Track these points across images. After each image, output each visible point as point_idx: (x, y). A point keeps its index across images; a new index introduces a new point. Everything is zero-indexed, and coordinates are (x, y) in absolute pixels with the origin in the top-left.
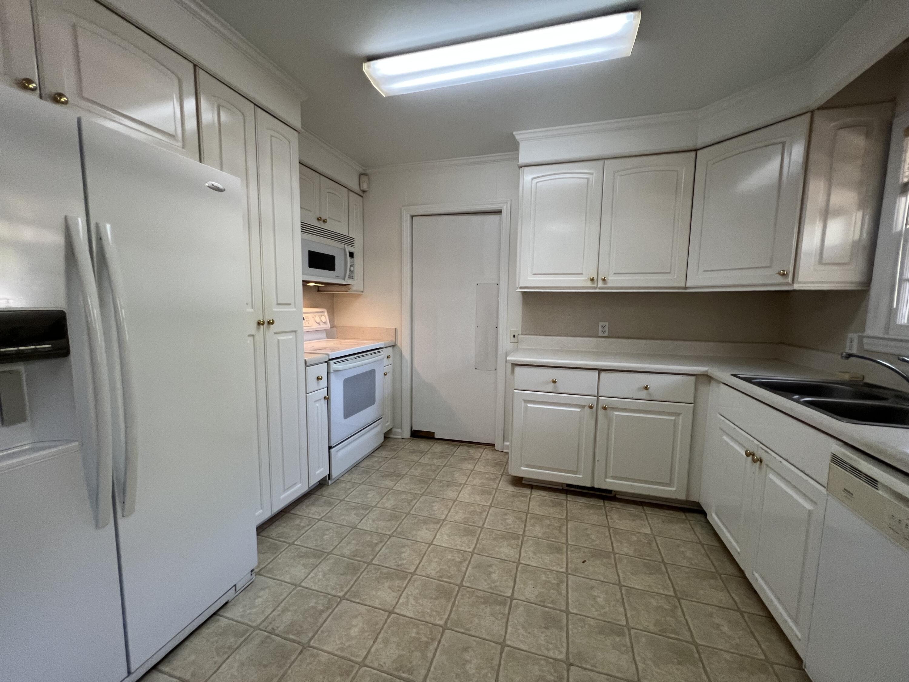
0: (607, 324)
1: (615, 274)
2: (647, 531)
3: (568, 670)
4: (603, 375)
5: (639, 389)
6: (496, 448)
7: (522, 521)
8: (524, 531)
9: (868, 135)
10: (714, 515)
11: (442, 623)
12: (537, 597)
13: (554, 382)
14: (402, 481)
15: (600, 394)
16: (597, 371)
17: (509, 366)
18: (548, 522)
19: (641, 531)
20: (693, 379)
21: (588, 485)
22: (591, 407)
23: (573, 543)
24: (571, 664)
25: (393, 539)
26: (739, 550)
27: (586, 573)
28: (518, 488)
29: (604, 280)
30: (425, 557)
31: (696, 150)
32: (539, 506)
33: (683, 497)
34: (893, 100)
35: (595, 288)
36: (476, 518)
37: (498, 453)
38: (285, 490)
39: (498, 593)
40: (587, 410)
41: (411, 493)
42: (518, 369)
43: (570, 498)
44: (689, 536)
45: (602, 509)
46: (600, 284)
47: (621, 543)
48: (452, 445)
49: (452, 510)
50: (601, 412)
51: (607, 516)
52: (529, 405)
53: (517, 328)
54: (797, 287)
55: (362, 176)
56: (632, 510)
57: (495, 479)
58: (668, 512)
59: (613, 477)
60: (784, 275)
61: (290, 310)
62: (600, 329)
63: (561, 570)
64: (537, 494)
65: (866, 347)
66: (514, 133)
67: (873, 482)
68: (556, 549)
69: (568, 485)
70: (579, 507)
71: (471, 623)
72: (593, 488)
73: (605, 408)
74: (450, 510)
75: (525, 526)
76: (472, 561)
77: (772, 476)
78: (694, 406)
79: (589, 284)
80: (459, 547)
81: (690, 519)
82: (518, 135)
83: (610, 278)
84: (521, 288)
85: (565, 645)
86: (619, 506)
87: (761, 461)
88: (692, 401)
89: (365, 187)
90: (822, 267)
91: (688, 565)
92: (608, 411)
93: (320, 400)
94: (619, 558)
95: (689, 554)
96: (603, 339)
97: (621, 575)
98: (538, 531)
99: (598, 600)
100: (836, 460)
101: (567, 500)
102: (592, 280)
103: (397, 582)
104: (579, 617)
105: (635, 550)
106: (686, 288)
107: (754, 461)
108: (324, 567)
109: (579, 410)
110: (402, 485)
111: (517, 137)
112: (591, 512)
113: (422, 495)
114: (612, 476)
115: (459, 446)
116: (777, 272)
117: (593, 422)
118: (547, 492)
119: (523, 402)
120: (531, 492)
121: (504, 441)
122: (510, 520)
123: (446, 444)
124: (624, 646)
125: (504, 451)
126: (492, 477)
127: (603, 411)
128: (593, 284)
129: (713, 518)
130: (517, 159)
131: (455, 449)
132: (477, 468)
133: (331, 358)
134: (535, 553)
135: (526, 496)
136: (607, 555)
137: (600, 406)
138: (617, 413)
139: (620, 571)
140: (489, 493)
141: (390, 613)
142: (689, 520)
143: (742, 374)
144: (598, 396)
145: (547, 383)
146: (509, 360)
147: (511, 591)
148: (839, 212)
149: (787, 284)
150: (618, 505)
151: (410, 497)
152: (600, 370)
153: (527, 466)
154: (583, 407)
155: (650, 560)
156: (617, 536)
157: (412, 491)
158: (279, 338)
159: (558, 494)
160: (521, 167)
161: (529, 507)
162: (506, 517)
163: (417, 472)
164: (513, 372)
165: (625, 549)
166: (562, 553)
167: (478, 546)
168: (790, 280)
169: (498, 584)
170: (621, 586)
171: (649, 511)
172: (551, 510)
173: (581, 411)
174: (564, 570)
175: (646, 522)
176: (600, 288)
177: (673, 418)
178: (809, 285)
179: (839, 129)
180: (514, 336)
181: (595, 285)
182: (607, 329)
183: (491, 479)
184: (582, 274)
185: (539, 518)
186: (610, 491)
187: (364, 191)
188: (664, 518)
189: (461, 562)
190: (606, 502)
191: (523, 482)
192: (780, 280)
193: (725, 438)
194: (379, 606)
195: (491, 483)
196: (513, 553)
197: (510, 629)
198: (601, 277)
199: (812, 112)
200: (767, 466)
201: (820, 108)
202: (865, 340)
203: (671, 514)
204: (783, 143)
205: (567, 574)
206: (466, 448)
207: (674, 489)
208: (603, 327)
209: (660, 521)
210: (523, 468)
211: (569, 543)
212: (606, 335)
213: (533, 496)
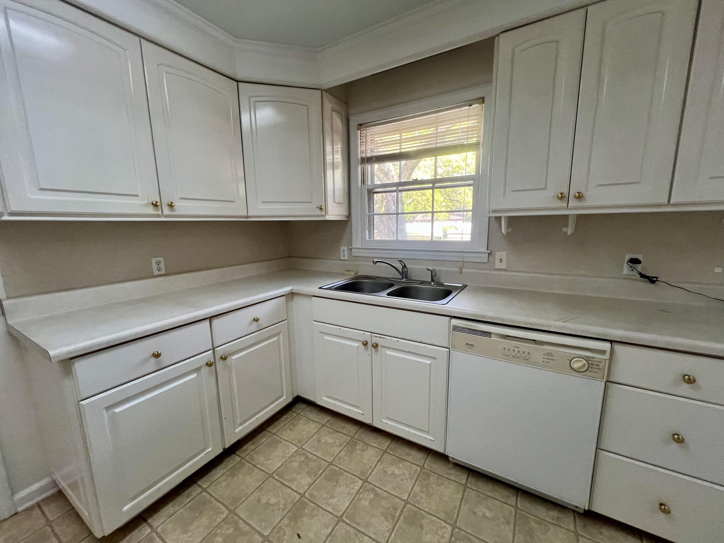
0: (161, 259)
1: (181, 198)
2: (294, 448)
4: (215, 322)
5: (250, 324)
9: (342, 121)
13: (157, 356)
15: (216, 345)
16: (208, 320)
19: (291, 453)
20: (284, 298)
22: (208, 365)
23: (269, 530)
26: (361, 412)
29: (169, 205)
31: (237, 81)
32: (185, 532)
34: (347, 103)
35: (158, 216)
40: (203, 370)
42: (80, 365)
43: (203, 484)
44: (312, 425)
45: (244, 464)
46: (166, 211)
47: (294, 480)
50: (220, 364)
51: (255, 466)
52: (117, 411)
54: (328, 218)
56: (263, 440)
58: (284, 419)
60: (321, 208)
62: (155, 266)
65: (354, 254)
67: (488, 334)
70: (223, 484)
72: (225, 451)
73: (223, 358)
77: (389, 352)
78: (288, 322)
79: (151, 210)
81: (299, 412)
83: (176, 204)
86: (252, 447)
87: (377, 346)
88: (286, 318)
90: (335, 205)
92: (227, 359)
94: (311, 495)
95: (329, 440)
96: (162, 279)
100: (456, 328)
101: (204, 490)
102: (155, 205)
105: (308, 474)
109: (195, 375)
112: (240, 476)
114: (240, 423)
116: (317, 206)
118: (171, 504)
119: (105, 411)
120: (151, 527)
125: (20, 510)
127: (222, 362)
128: (158, 210)
129: (325, 400)
135: (150, 539)
136: (302, 504)
137: (218, 358)
138: (236, 356)
139: (325, 507)
142: (300, 414)
143: (327, 285)
144: (213, 349)
145: (145, 361)
146: (56, 356)
148: (337, 167)
149: (322, 216)
150: (249, 446)
152: (211, 318)
154: (198, 370)
155: (324, 471)
156: (285, 478)
159: (186, 493)
164: (69, 372)
165: (303, 481)
168: (324, 213)
170: (340, 519)
172: (204, 521)
173: (197, 374)
175: (283, 441)
176: (166, 216)
177: (276, 339)
178: (332, 217)
179: (332, 111)
181: (160, 213)
182: (162, 266)
184: (137, 196)
190: (238, 453)
192: (318, 212)
193: (326, 337)
198: (165, 202)
199: (322, 91)
200: (384, 347)
201: (325, 90)
202: (354, 250)
204: (307, 107)
207: (285, 397)
208: (158, 263)
209: (288, 431)
210: (125, 508)
211: (266, 534)
212: (163, 272)
213: (159, 530)
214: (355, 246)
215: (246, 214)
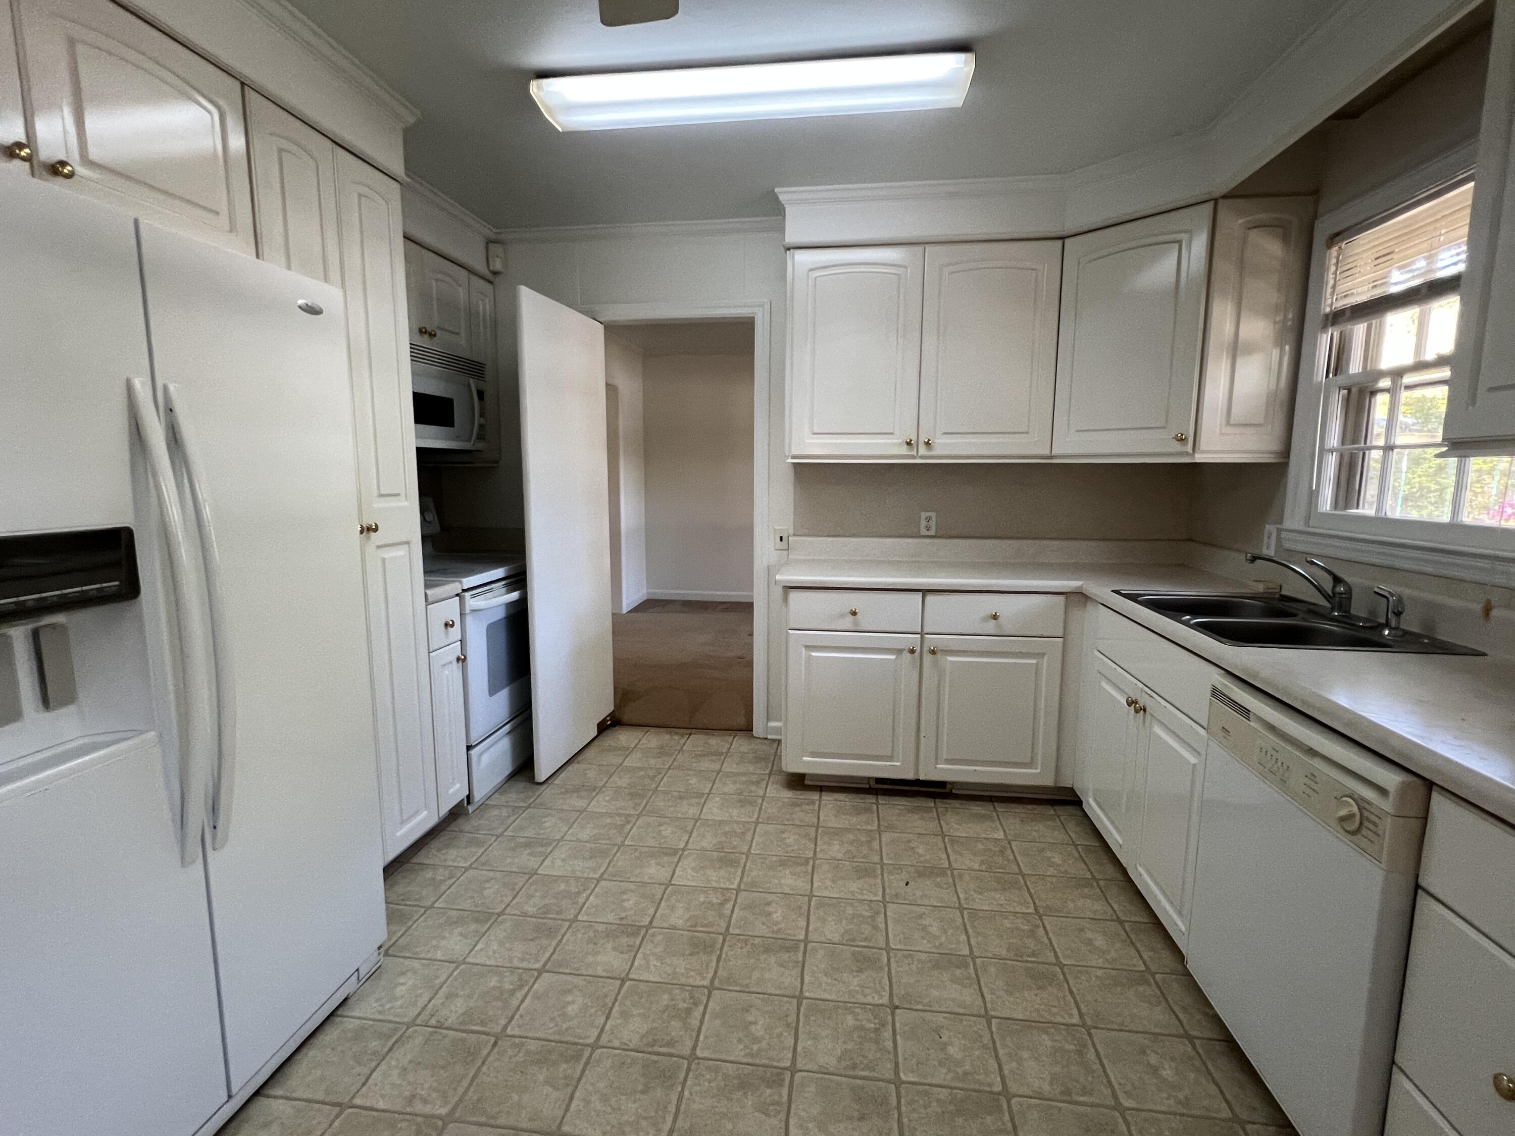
0: (933, 515)
1: (945, 433)
2: (1000, 835)
3: (893, 1014)
4: (930, 598)
5: (984, 619)
6: (755, 733)
7: (810, 840)
8: (815, 852)
9: (1286, 239)
10: (1091, 801)
11: (706, 983)
12: (842, 935)
13: (854, 613)
14: (600, 797)
15: (926, 630)
16: (920, 594)
17: (778, 592)
18: (851, 837)
19: (989, 836)
20: (1062, 598)
21: (910, 776)
22: (912, 651)
23: (891, 862)
24: (897, 1007)
25: (603, 883)
26: (1120, 841)
27: (913, 898)
28: (798, 793)
29: (928, 443)
30: (663, 903)
31: (1062, 238)
32: (836, 816)
33: (1049, 781)
34: (1316, 193)
35: (913, 457)
36: (735, 841)
37: (758, 741)
38: (403, 822)
39: (784, 936)
40: (907, 656)
41: (620, 815)
42: (794, 595)
43: (882, 800)
44: (1059, 836)
45: (932, 811)
46: (923, 450)
47: (961, 854)
48: (677, 734)
49: (694, 834)
50: (928, 658)
51: (939, 819)
52: (813, 654)
53: (786, 525)
54: (1199, 458)
55: (490, 245)
56: (977, 808)
57: (758, 782)
58: (1030, 807)
59: (948, 761)
60: (1182, 440)
61: (400, 504)
62: (923, 523)
63: (875, 899)
64: (829, 799)
65: (1288, 545)
66: (777, 190)
67: (1245, 712)
68: (863, 872)
69: (879, 780)
70: (897, 811)
71: (750, 977)
72: (918, 782)
73: (933, 652)
74: (691, 833)
75: (816, 844)
76: (739, 901)
77: (1158, 730)
78: (1064, 641)
79: (904, 450)
80: (715, 884)
81: (1060, 813)
82: (784, 194)
83: (936, 441)
84: (794, 457)
85: (887, 988)
86: (957, 805)
87: (1145, 710)
88: (1061, 634)
89: (497, 265)
90: (1229, 430)
91: (1055, 873)
92: (939, 656)
93: (451, 663)
94: (960, 875)
95: (1057, 859)
96: (927, 541)
97: (962, 896)
98: (836, 850)
99: (930, 929)
100: (1216, 693)
101: (877, 804)
102: (909, 444)
103: (625, 940)
104: (905, 952)
105: (982, 862)
106: (1051, 457)
107: (1137, 711)
108: (499, 933)
109: (893, 657)
110: (601, 804)
111: (781, 198)
112: (916, 816)
113: (639, 816)
114: (946, 760)
115: (690, 734)
116: (1174, 436)
117: (916, 675)
118: (846, 795)
119: (804, 649)
120: (820, 797)
121: (768, 719)
122: (791, 839)
123: (667, 733)
124: (969, 979)
125: (769, 737)
126: (754, 778)
127: (930, 656)
128: (911, 450)
129: (1091, 806)
130: (782, 229)
131: (683, 741)
132: (726, 768)
133: (466, 587)
134: (834, 882)
135: (813, 803)
136: (942, 872)
137: (925, 649)
138: (950, 659)
139: (959, 890)
140: (752, 803)
141: (623, 981)
142: (1059, 817)
143: (1127, 588)
144: (922, 634)
145: (842, 616)
146: (780, 581)
147: (804, 932)
148: (1251, 349)
149: (1187, 454)
150: (956, 803)
151: (618, 821)
152: (925, 592)
153: (813, 754)
154: (899, 652)
155: (1003, 873)
156: (955, 847)
157: (621, 811)
158: (386, 556)
159: (862, 796)
160: (789, 249)
161: (819, 818)
162: (784, 836)
163: (623, 781)
164: (786, 599)
165: (967, 862)
166: (875, 877)
167: (745, 879)
168: (1189, 448)
169: (783, 925)
170: (961, 909)
171: (1001, 808)
172: (854, 820)
173: (896, 657)
174: (880, 898)
175: (998, 823)
176: (922, 457)
177: (1034, 661)
178: (1215, 456)
179: (1249, 229)
180: (781, 539)
181: (914, 453)
182: (933, 523)
183: (753, 783)
184: (893, 434)
185: (837, 833)
186: (942, 784)
187: (495, 273)
188: (1022, 815)
189: (722, 904)
190: (937, 800)
191: (806, 782)
192: (1177, 447)
193: (1104, 685)
194: (604, 974)
195: (753, 788)
196: (801, 884)
197: (807, 979)
198: (923, 438)
199: (1216, 201)
200: (1152, 715)
201: (1224, 197)
202: (1284, 535)
203: (1033, 809)
204: (1180, 242)
205: (884, 902)
206: (702, 737)
207: (1039, 771)
208: (929, 519)
209: (1018, 821)
210: (805, 758)
211: (885, 862)
212: (932, 533)
213: (823, 802)
214: (1287, 524)
215: (1046, 452)
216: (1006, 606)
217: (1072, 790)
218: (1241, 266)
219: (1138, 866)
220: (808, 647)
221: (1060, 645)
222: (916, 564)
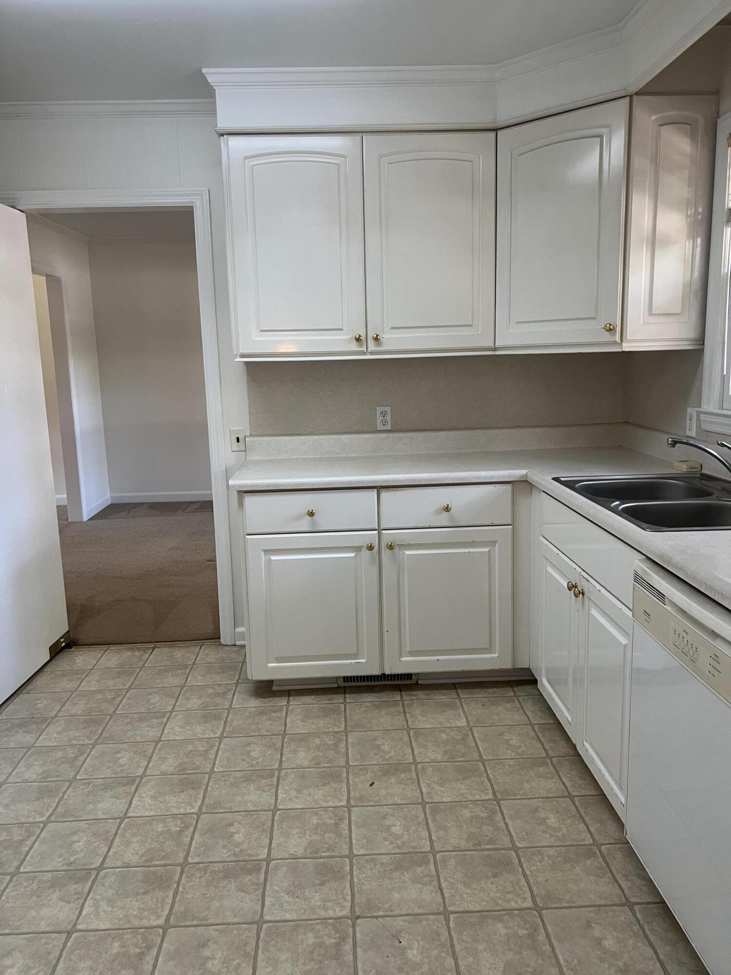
0: (388, 409)
1: (392, 328)
2: (462, 722)
3: (354, 925)
4: (384, 495)
5: (437, 512)
6: (222, 641)
7: (276, 749)
8: (281, 762)
9: (693, 137)
10: (545, 681)
11: (160, 922)
12: (305, 848)
13: (311, 514)
14: (51, 729)
15: (383, 526)
16: (376, 490)
17: (235, 497)
18: (318, 741)
19: (452, 725)
20: (509, 487)
21: (376, 672)
22: (370, 548)
23: (357, 763)
24: (358, 917)
25: (50, 826)
26: (570, 719)
27: (377, 798)
28: (266, 700)
29: (376, 339)
30: (117, 840)
31: (496, 130)
32: (303, 721)
33: (509, 666)
34: (717, 92)
35: (364, 353)
36: (198, 761)
37: (227, 648)
39: (246, 858)
40: (366, 553)
41: (73, 746)
42: (249, 500)
43: (350, 698)
44: (518, 717)
45: (397, 705)
46: (372, 346)
47: (425, 747)
48: (139, 649)
49: (154, 758)
50: (386, 554)
51: (405, 713)
52: (273, 558)
53: (242, 426)
54: (627, 347)
56: (441, 697)
57: (225, 693)
58: (491, 691)
59: (412, 653)
60: (610, 330)
62: (379, 418)
63: (340, 804)
64: (297, 703)
65: (704, 426)
66: (204, 71)
68: (330, 777)
69: (346, 679)
70: (364, 708)
71: (208, 909)
72: (384, 677)
73: (391, 547)
74: (151, 758)
75: (282, 755)
76: (199, 825)
77: (594, 612)
78: (513, 529)
79: (354, 347)
80: (175, 811)
81: (519, 694)
82: (213, 74)
83: (385, 336)
84: (242, 356)
85: (349, 898)
86: (423, 696)
87: (583, 594)
88: (509, 522)
90: (652, 319)
91: (513, 755)
92: (396, 550)
94: (423, 769)
95: (515, 741)
96: (384, 435)
97: (424, 790)
98: (302, 757)
99: (393, 829)
101: (345, 703)
102: (358, 340)
103: (73, 888)
104: (368, 857)
105: (445, 752)
106: (495, 349)
107: (576, 596)
109: (353, 555)
110: (51, 737)
111: (210, 79)
112: (383, 712)
113: (94, 745)
114: (409, 652)
115: (154, 649)
116: (603, 326)
117: (376, 570)
118: (313, 697)
119: (263, 553)
121: (235, 626)
122: (256, 751)
123: (128, 650)
124: (429, 876)
125: (237, 643)
126: (220, 690)
127: (388, 551)
128: (361, 346)
129: (545, 684)
130: (212, 111)
131: (146, 656)
132: (191, 682)
134: (299, 791)
135: (280, 709)
136: (406, 768)
137: (383, 545)
138: (407, 552)
139: (422, 786)
140: (217, 718)
141: (69, 933)
143: (565, 475)
144: (379, 530)
145: (299, 517)
146: (233, 486)
147: (266, 851)
148: (668, 242)
149: (615, 343)
150: (421, 694)
151: (71, 753)
152: (380, 488)
153: (278, 660)
154: (358, 549)
155: (464, 761)
156: (420, 740)
157: (75, 742)
159: (330, 696)
160: (222, 135)
161: (286, 725)
162: (249, 749)
163: (78, 708)
164: (241, 504)
165: (432, 754)
166: (341, 781)
167: (207, 800)
168: (617, 338)
169: (245, 846)
170: (423, 804)
171: (463, 694)
172: (321, 723)
173: (356, 555)
174: (344, 803)
175: (461, 711)
176: (372, 353)
177: (487, 550)
178: (638, 344)
179: (661, 125)
180: (238, 440)
181: (364, 349)
182: (388, 418)
183: (218, 695)
184: (341, 330)
185: (303, 739)
186: (409, 676)
188: (484, 700)
189: (181, 832)
190: (403, 693)
191: (274, 688)
192: (606, 337)
193: (550, 570)
194: (48, 929)
195: (218, 700)
196: (265, 799)
197: (268, 900)
198: (371, 334)
199: (631, 96)
200: (589, 598)
201: (637, 94)
202: (702, 417)
203: (494, 692)
204: (601, 136)
205: (349, 806)
206: (165, 650)
207: (496, 655)
208: (384, 414)
209: (479, 705)
210: (270, 665)
211: (351, 763)
212: (388, 427)
213: (290, 708)
214: (705, 407)
216: (458, 498)
217: (528, 670)
218: (655, 160)
219: (585, 742)
220: (266, 552)
221: (510, 533)
222: (373, 460)
